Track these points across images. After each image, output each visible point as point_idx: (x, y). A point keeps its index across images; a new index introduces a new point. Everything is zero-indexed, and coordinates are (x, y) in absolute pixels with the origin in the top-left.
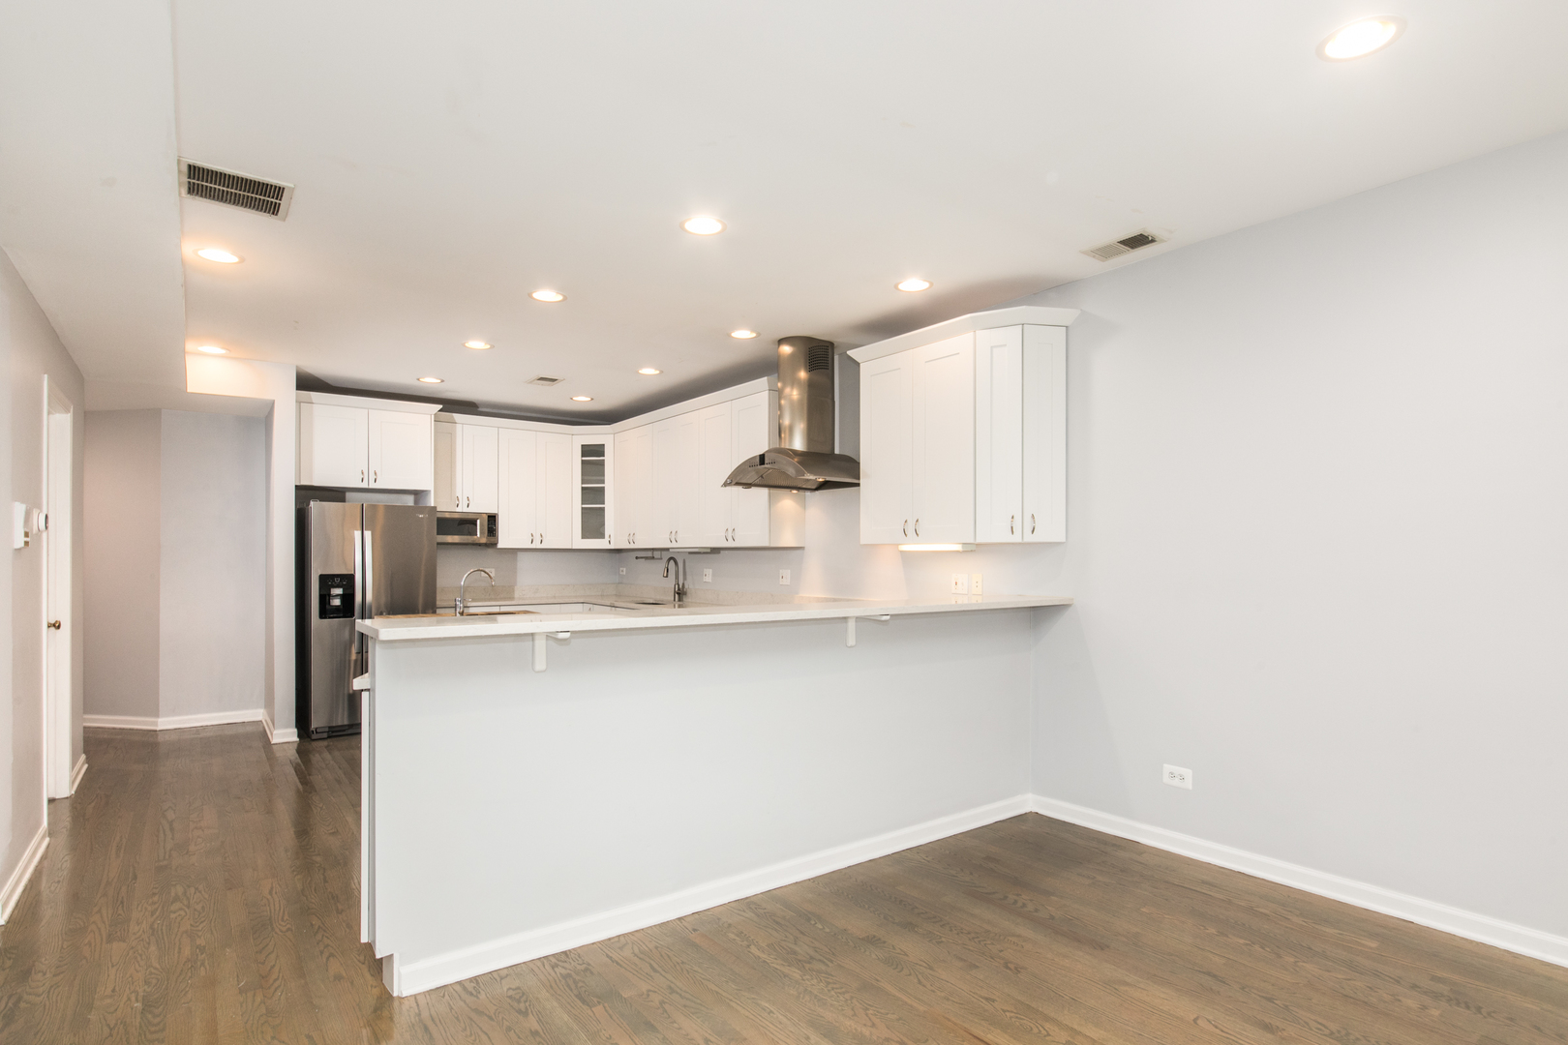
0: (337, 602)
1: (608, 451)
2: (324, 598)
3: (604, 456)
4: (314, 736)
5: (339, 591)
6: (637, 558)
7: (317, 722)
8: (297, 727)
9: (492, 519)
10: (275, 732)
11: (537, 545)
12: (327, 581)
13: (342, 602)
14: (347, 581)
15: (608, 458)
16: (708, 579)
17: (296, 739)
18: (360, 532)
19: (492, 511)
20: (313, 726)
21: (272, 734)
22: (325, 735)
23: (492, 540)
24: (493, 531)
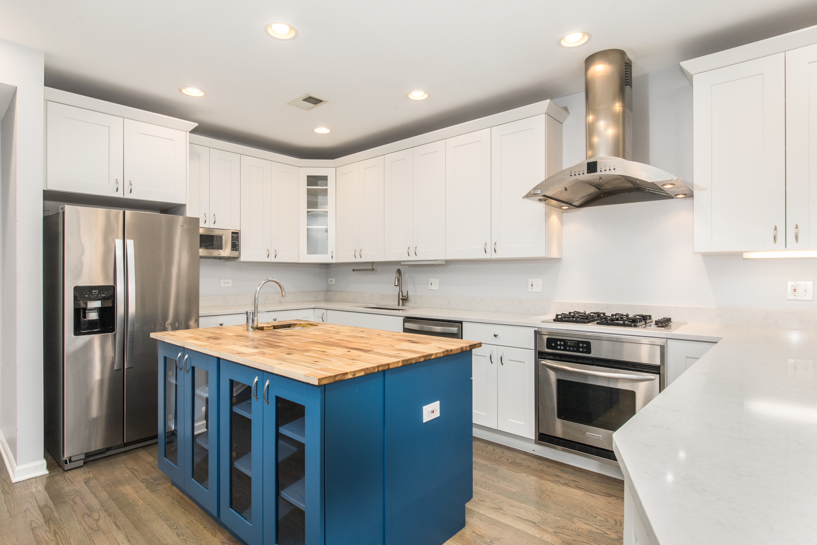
0: (93, 316)
1: (331, 181)
2: (80, 312)
3: (327, 186)
4: (67, 467)
5: (97, 304)
6: (354, 270)
7: (71, 449)
8: (45, 457)
9: (236, 236)
10: (16, 469)
11: (272, 259)
12: (82, 293)
13: (100, 316)
14: (107, 293)
15: (331, 186)
16: (435, 287)
17: (45, 472)
18: (121, 241)
19: (235, 228)
20: (66, 456)
21: (13, 471)
22: (81, 463)
23: (235, 254)
24: (235, 246)
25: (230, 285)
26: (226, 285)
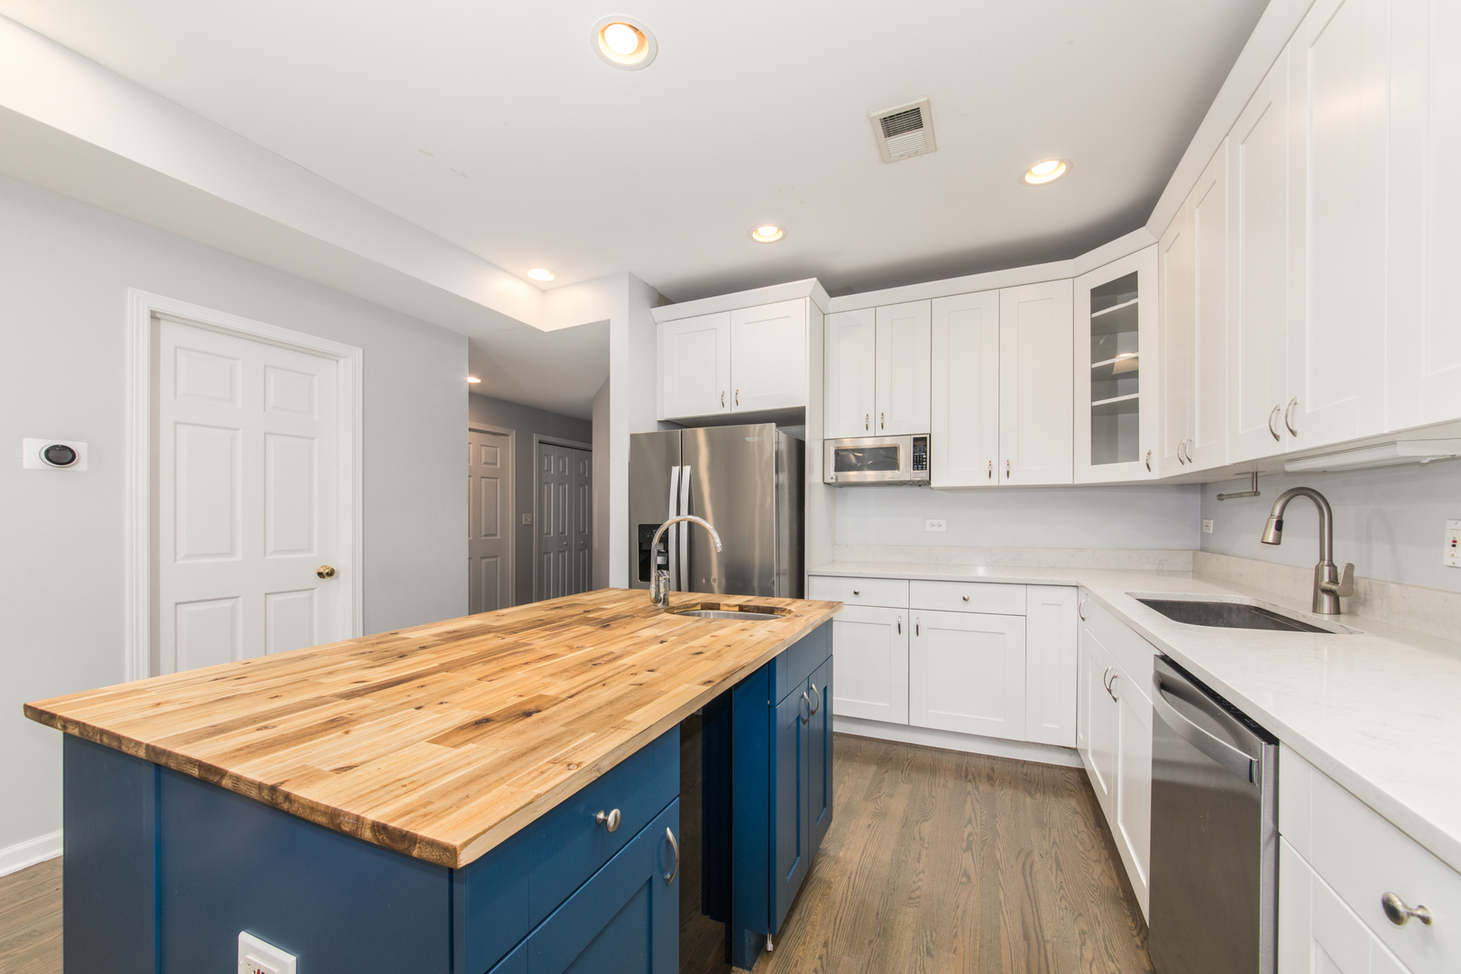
1: (1145, 283)
3: (1137, 295)
6: (1220, 498)
9: (921, 444)
11: (1000, 481)
18: (679, 468)
19: (921, 430)
23: (921, 475)
24: (920, 461)
25: (943, 529)
26: (935, 529)
